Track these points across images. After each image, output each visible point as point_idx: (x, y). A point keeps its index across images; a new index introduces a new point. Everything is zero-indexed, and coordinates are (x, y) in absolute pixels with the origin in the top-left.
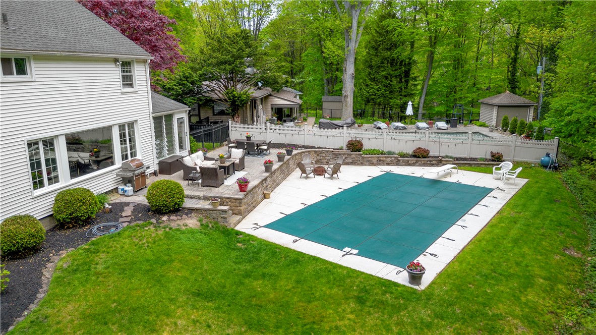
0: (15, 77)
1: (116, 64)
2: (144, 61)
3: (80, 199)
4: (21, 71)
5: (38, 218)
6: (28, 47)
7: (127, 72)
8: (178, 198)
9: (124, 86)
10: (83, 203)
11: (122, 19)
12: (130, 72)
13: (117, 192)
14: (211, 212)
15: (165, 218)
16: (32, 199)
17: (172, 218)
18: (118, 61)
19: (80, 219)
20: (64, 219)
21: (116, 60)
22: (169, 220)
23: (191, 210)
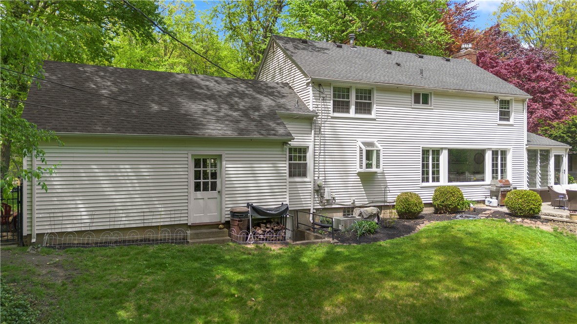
0: (421, 106)
1: (495, 101)
2: (523, 101)
3: (451, 191)
4: (426, 102)
5: (423, 202)
6: (431, 86)
7: (505, 108)
8: (534, 205)
9: (501, 119)
10: (453, 195)
11: (518, 82)
12: (508, 108)
13: (484, 203)
14: (569, 224)
15: (519, 220)
16: (421, 187)
17: (526, 220)
18: (497, 99)
19: (449, 207)
20: (438, 205)
21: (496, 98)
22: (522, 222)
23: (548, 220)
